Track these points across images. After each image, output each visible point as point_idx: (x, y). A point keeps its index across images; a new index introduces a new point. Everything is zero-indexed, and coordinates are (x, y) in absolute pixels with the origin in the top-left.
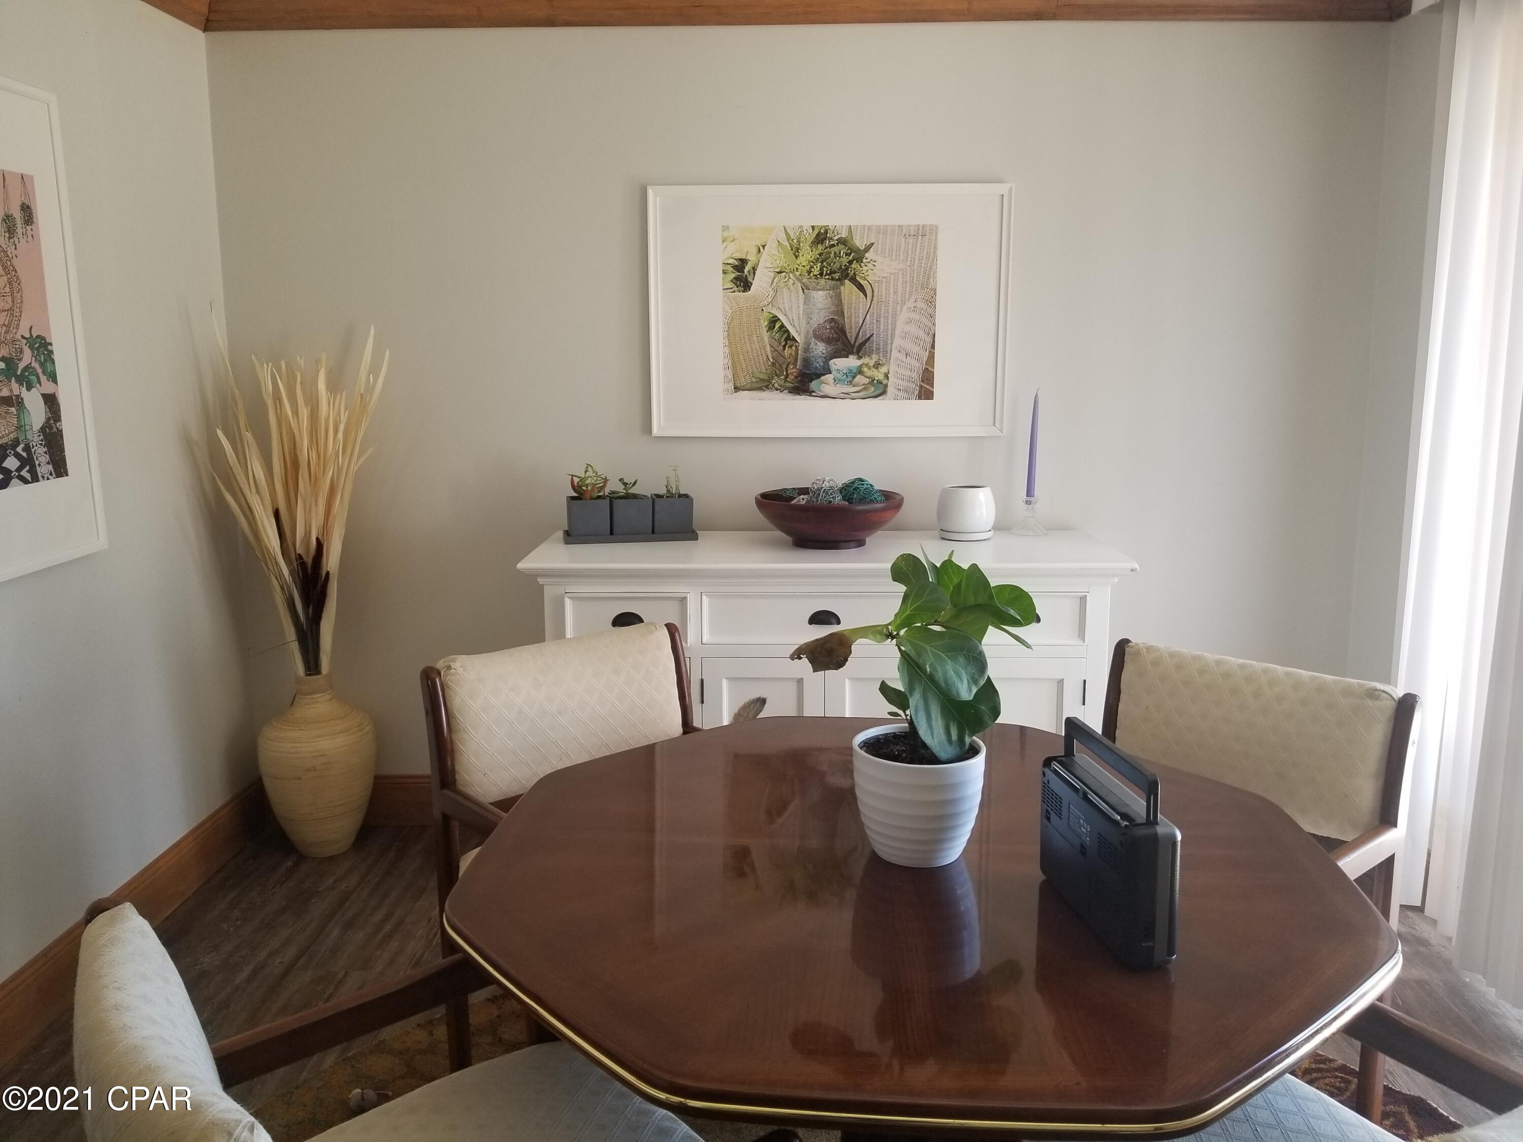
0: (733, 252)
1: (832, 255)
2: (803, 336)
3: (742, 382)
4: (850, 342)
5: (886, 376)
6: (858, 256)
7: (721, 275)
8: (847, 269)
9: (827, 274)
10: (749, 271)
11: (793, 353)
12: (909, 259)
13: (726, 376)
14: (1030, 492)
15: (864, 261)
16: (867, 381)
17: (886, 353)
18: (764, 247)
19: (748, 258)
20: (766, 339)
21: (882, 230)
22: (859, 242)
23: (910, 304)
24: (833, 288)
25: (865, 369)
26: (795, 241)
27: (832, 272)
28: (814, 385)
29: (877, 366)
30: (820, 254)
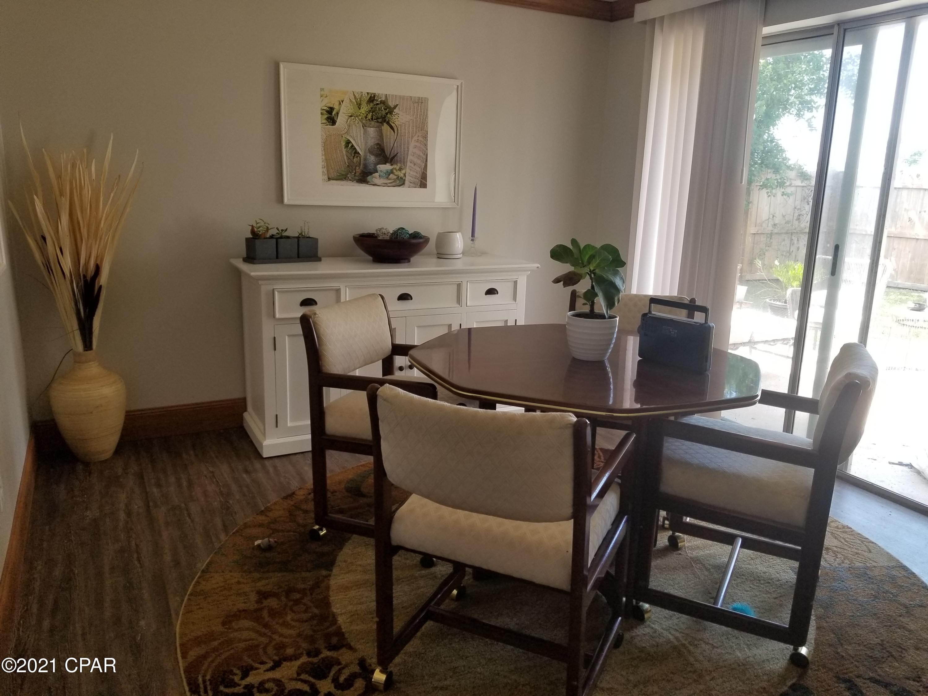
0: (326, 103)
1: (377, 109)
2: (363, 152)
3: (332, 176)
4: (386, 156)
5: (405, 175)
6: (390, 110)
7: (320, 116)
8: (385, 117)
9: (375, 119)
10: (335, 114)
11: (358, 161)
12: (415, 115)
13: (323, 172)
14: (473, 235)
15: (393, 113)
16: (395, 177)
17: (404, 162)
18: (342, 101)
19: (334, 107)
20: (344, 152)
21: (402, 98)
22: (391, 104)
23: (415, 138)
24: (378, 127)
25: (395, 171)
26: (359, 100)
27: (377, 118)
28: (369, 178)
29: (400, 169)
30: (372, 108)
